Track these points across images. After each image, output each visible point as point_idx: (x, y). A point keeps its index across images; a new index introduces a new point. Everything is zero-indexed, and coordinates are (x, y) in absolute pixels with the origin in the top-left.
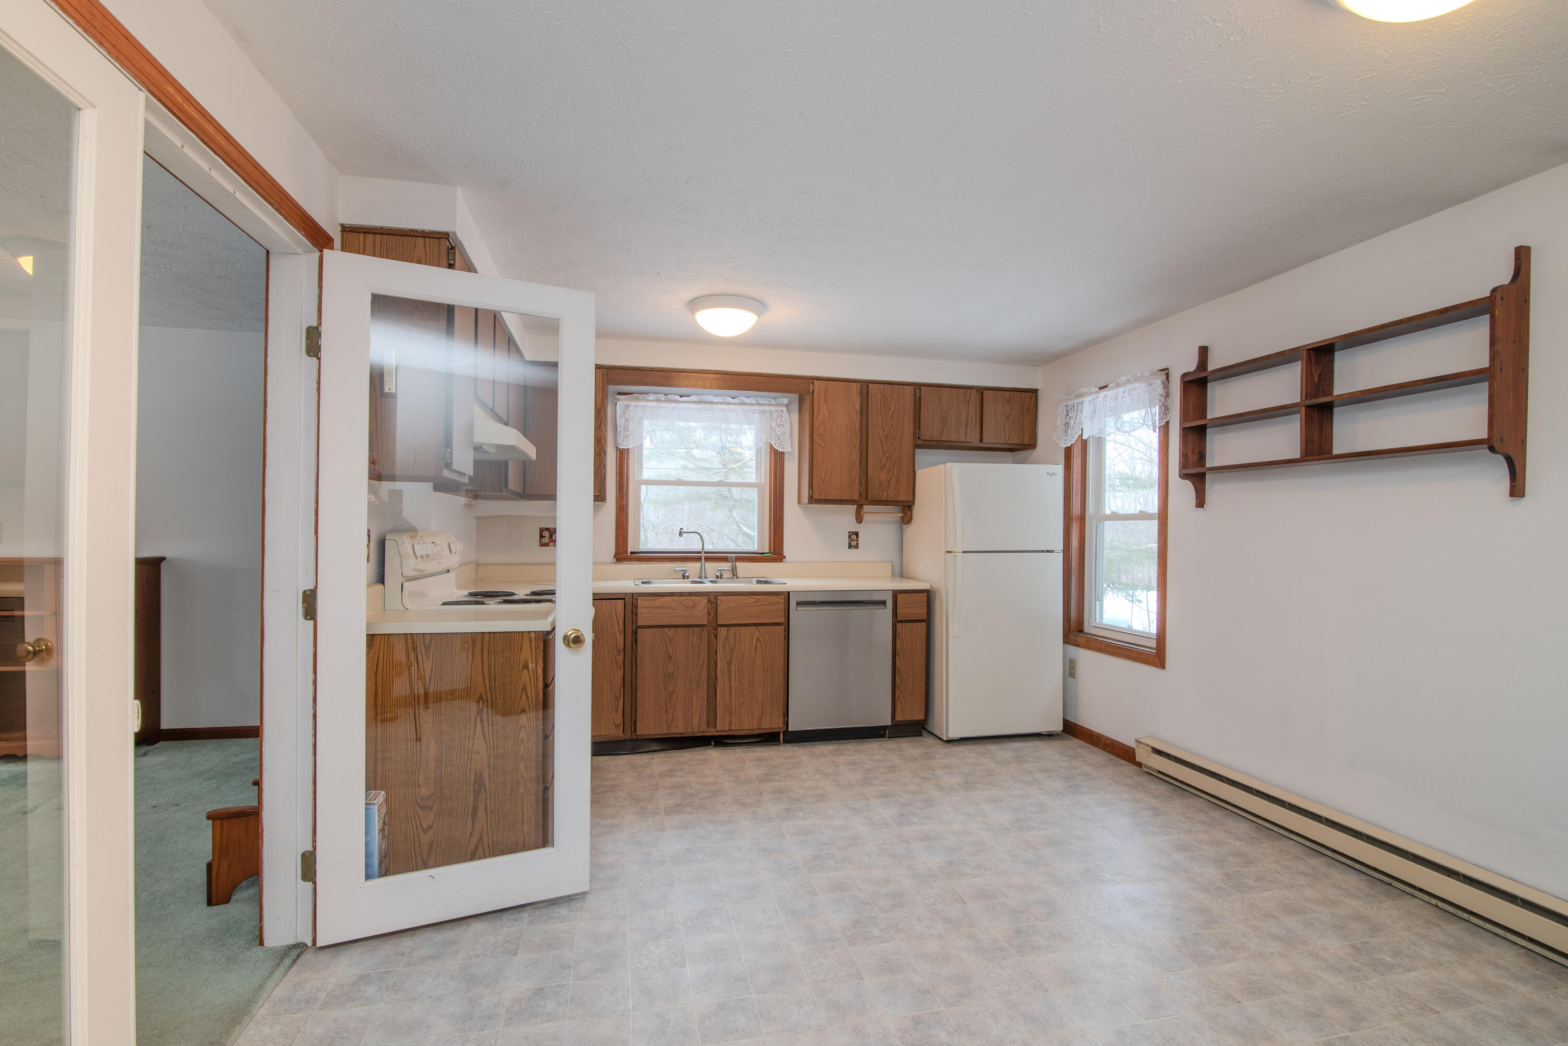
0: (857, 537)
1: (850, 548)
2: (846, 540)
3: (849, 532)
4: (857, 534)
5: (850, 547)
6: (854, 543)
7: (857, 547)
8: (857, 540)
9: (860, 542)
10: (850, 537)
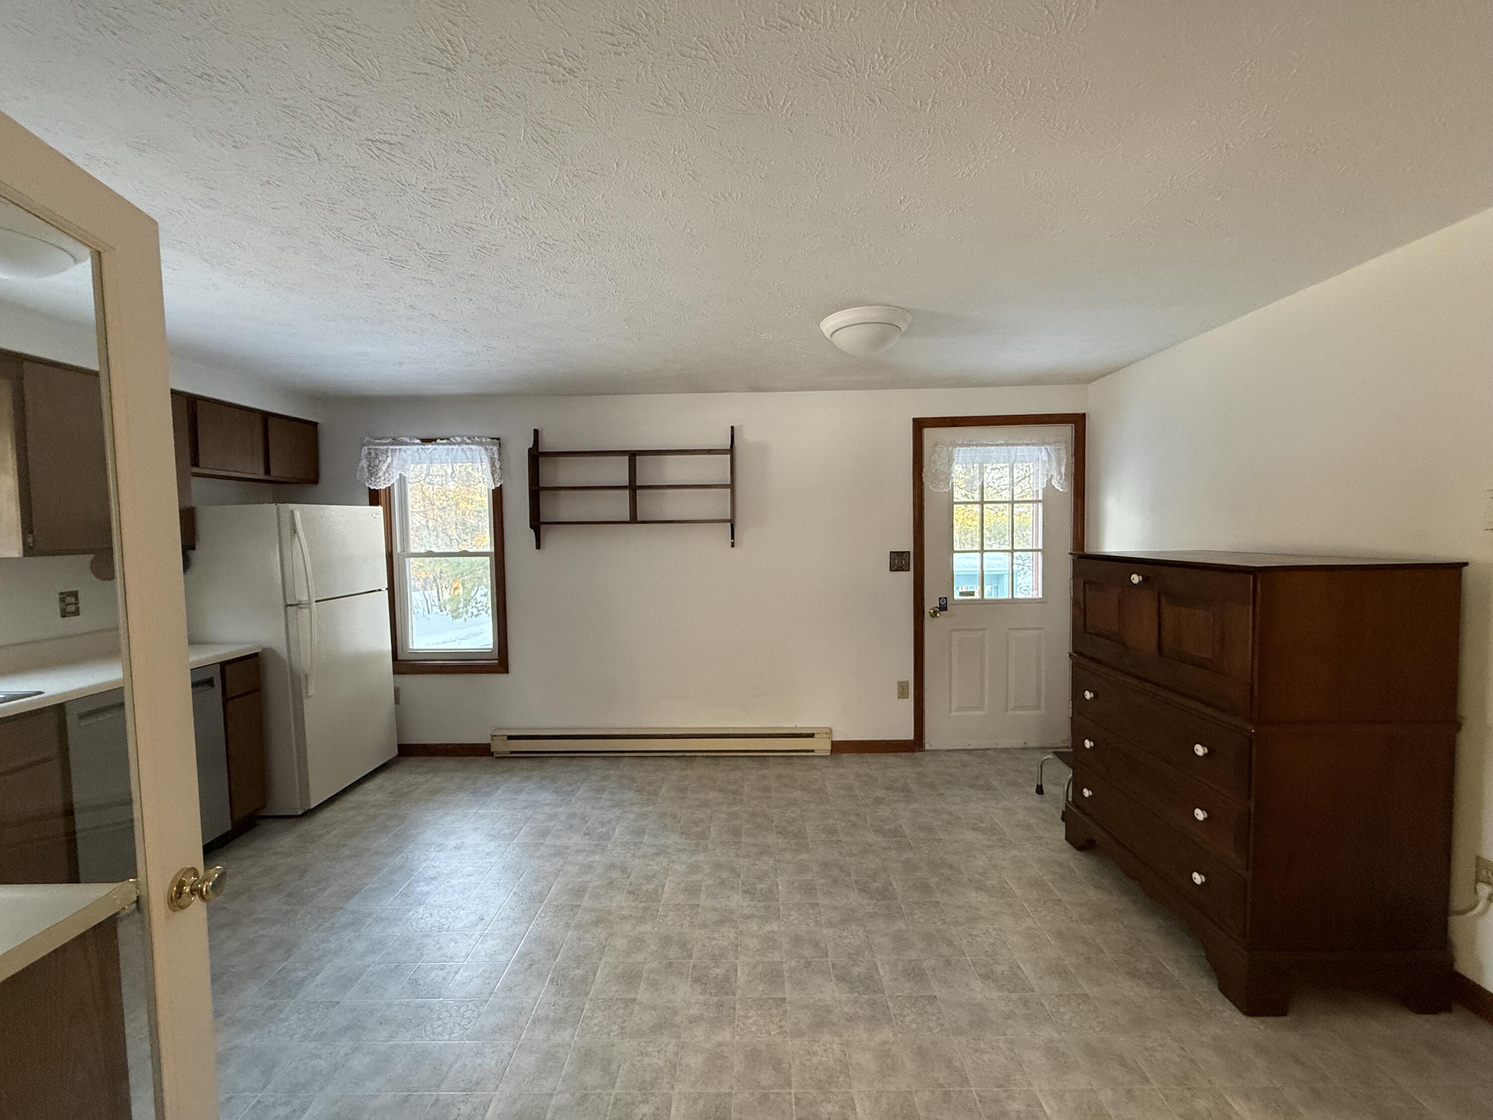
0: (77, 599)
1: (63, 616)
2: (57, 608)
3: (61, 594)
4: (75, 594)
5: (64, 614)
6: (72, 608)
7: (77, 613)
8: (77, 604)
9: (81, 605)
10: (62, 600)
